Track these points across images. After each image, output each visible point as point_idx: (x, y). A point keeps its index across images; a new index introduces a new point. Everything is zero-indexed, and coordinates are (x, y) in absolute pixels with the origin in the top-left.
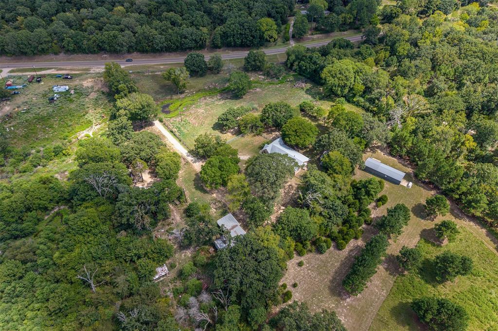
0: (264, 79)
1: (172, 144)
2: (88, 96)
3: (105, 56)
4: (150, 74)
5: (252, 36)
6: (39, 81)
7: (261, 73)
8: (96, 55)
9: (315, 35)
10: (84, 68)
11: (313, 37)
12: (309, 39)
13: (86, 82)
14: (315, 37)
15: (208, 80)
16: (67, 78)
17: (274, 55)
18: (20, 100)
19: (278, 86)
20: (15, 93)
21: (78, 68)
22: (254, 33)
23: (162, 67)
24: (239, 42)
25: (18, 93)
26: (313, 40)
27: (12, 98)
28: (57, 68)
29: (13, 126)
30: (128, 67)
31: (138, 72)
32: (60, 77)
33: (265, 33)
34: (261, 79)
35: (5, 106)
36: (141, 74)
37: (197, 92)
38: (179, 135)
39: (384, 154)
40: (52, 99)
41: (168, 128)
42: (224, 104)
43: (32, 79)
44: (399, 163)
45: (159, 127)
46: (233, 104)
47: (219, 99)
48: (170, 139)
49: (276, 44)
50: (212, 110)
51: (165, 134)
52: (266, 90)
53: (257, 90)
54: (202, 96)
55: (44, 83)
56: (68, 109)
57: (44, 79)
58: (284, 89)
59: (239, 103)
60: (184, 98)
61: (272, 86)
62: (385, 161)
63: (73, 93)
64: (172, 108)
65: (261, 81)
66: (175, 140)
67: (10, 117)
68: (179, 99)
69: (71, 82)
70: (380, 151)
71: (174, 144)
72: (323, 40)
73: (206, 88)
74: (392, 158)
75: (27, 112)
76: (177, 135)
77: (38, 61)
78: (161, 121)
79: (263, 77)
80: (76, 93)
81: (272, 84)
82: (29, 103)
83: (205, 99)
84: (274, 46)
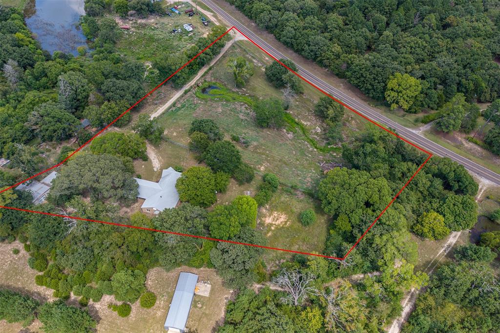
0: (317, 134)
1: (156, 111)
2: (193, 43)
3: (253, 24)
5: (372, 85)
6: (190, 15)
8: (249, 20)
9: (471, 144)
10: (227, 24)
11: (464, 142)
12: (454, 140)
14: (468, 145)
18: (165, 20)
20: (168, 15)
21: (223, 21)
25: (170, 15)
26: (459, 146)
27: (164, 17)
29: (136, 33)
31: (245, 50)
32: (203, 20)
33: (388, 92)
34: (314, 131)
35: (154, 18)
36: (245, 53)
37: (250, 96)
38: (172, 111)
39: (226, 298)
40: (174, 31)
41: (179, 101)
42: (242, 120)
43: (190, 12)
44: (217, 322)
45: (177, 95)
46: (245, 126)
47: (248, 114)
48: (163, 107)
49: (404, 116)
50: (227, 116)
51: (168, 102)
52: (294, 142)
53: (289, 135)
54: (245, 101)
55: (191, 18)
56: (171, 43)
57: (195, 16)
58: (310, 155)
59: (251, 130)
60: (234, 92)
61: (307, 145)
62: (211, 302)
63: (190, 35)
64: (212, 91)
65: (312, 132)
66: (163, 110)
67: (144, 26)
68: (230, 90)
69: (202, 28)
70: (232, 291)
71: (158, 112)
72: (472, 157)
73: (261, 98)
74: (223, 311)
75: (153, 30)
76: (171, 110)
77: (217, 3)
78: (186, 92)
79: (319, 130)
80: (191, 36)
81: (311, 143)
82: (163, 25)
83: (241, 105)
84: (399, 116)
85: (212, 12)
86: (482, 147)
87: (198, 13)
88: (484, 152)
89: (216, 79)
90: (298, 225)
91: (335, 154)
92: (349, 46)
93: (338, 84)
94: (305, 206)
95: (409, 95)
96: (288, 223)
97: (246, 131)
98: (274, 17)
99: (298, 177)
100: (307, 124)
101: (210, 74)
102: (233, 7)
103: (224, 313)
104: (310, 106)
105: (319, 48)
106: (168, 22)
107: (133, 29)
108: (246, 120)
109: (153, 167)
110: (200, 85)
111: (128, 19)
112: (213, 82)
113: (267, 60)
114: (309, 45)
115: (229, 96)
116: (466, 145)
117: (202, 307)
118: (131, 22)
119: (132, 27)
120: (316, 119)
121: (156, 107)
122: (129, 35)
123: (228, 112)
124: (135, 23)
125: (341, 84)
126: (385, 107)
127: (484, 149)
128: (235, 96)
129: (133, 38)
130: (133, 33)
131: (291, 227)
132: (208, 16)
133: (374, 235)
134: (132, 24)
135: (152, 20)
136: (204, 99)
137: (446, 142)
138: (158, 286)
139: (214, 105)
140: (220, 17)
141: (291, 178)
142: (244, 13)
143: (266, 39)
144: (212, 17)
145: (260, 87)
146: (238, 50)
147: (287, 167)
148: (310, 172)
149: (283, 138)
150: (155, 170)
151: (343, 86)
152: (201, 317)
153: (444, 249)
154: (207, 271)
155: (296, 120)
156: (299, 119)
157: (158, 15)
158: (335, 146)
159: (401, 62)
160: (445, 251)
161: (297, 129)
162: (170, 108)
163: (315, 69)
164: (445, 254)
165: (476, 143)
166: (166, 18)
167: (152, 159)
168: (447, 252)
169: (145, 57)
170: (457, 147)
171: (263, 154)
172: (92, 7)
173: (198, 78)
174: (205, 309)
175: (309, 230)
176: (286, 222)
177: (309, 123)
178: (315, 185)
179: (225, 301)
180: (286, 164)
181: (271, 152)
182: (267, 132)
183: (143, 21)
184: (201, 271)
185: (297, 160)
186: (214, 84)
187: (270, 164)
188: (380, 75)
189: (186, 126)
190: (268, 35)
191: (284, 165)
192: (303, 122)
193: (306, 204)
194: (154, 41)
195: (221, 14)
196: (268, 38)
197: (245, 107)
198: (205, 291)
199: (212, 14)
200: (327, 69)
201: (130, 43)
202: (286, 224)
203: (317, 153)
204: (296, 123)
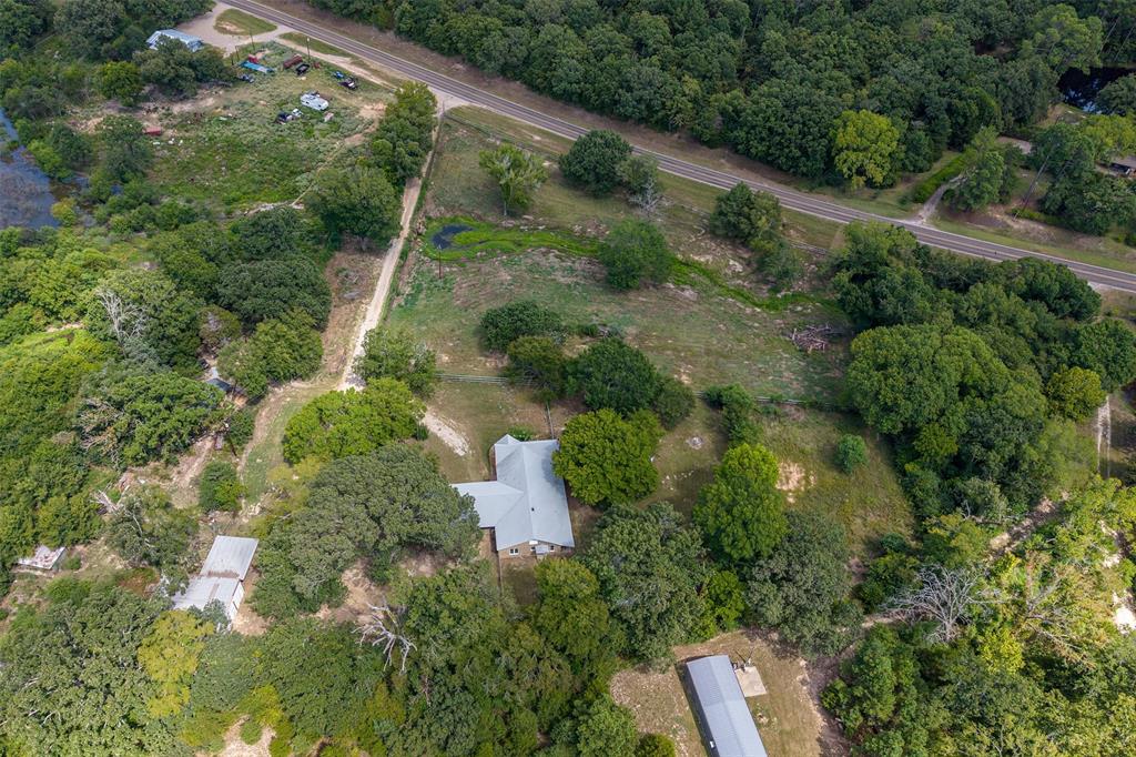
0: (737, 275)
1: (364, 318)
2: (346, 137)
3: (459, 66)
4: (498, 143)
5: (800, 147)
6: (299, 72)
7: (746, 256)
8: (444, 59)
9: (1022, 222)
10: (399, 77)
11: (1009, 222)
12: (991, 222)
13: (370, 107)
14: (1019, 225)
15: (599, 213)
16: (346, 85)
17: (829, 223)
18: (242, 94)
19: (748, 311)
20: (244, 79)
21: (388, 73)
22: (809, 142)
23: (537, 138)
24: (758, 148)
25: (248, 81)
26: (1004, 231)
27: (234, 86)
28: (357, 58)
29: (186, 139)
30: (475, 109)
31: (478, 129)
32: (339, 78)
33: (843, 155)
34: (729, 272)
35: (211, 95)
36: (481, 135)
37: (549, 229)
38: (400, 306)
39: (803, 682)
40: (283, 116)
41: (400, 279)
42: (569, 286)
43: (295, 64)
44: (819, 740)
45: (387, 267)
46: (585, 298)
47: (572, 270)
48: (373, 303)
49: (874, 198)
50: (529, 286)
51: (378, 289)
52: (707, 306)
53: (687, 294)
54: (546, 244)
55: (304, 78)
56: (290, 147)
57: (312, 71)
58: (756, 325)
59: (603, 302)
60: (508, 229)
61: (734, 304)
62: (780, 701)
63: (326, 119)
64: (459, 238)
65: (726, 274)
66: (379, 310)
67: (197, 119)
68: (497, 226)
69: (345, 96)
70: (803, 663)
71: (368, 317)
72: (1037, 247)
73: (577, 228)
74: (815, 712)
75: (226, 123)
76: (395, 305)
77: (344, 32)
78: (404, 255)
79: (739, 268)
80: (331, 121)
81: (741, 298)
82: (246, 107)
83: (544, 254)
84: (866, 200)
85: (345, 55)
86: (1045, 223)
87: (317, 64)
88: (1053, 232)
89: (450, 207)
90: (831, 476)
91: (799, 308)
92: (708, 75)
93: (716, 162)
94: (819, 432)
95: (884, 152)
96: (812, 478)
97: (595, 308)
98: (515, 43)
99: (765, 377)
100: (707, 261)
101: (430, 201)
102: (391, 34)
103: (819, 715)
104: (688, 219)
105: (655, 93)
106: (256, 98)
107: (170, 132)
108: (577, 283)
109: (451, 450)
110: (423, 230)
111: (142, 109)
112: (448, 216)
113: (538, 142)
114: (630, 89)
115: (505, 239)
116: (1016, 226)
117: (770, 722)
118: (154, 115)
119: (167, 127)
120: (718, 245)
121: (357, 308)
122: (170, 148)
123: (528, 278)
124: (167, 115)
125: (723, 161)
126: (830, 188)
127: (1050, 225)
128: (516, 236)
129: (186, 155)
130: (177, 140)
131: (821, 484)
132: (343, 65)
133: (1018, 446)
134: (160, 120)
135: (209, 101)
136: (455, 261)
137: (978, 229)
138: (649, 713)
139: (486, 268)
140: (375, 65)
141: (755, 384)
142: (427, 46)
143: (508, 95)
144: (353, 67)
145: (560, 205)
146: (462, 132)
147: (730, 362)
148: (781, 359)
149: (678, 303)
150: (462, 454)
151: (727, 161)
152: (783, 745)
153: (1100, 434)
154: (724, 640)
155: (680, 257)
156: (683, 253)
157: (218, 85)
158: (789, 290)
159: (830, 89)
160: (1104, 436)
161: (692, 275)
162: (390, 301)
163: (651, 139)
164: (1109, 442)
165: (1031, 218)
166: (241, 90)
167: (435, 431)
168: (1109, 436)
169: (244, 194)
170: (1001, 233)
171: (665, 348)
172: (31, 97)
173: (410, 216)
174: (780, 722)
175: (857, 479)
176: (806, 478)
177: (710, 258)
178: (806, 383)
179: (805, 688)
180: (725, 357)
181: (676, 339)
182: (638, 299)
183: (187, 107)
184: (714, 643)
185: (740, 341)
186: (453, 221)
187: (695, 367)
188: (811, 123)
189: (457, 333)
190: (506, 85)
191: (721, 360)
192: (696, 258)
193: (819, 428)
194: (245, 151)
195: (372, 57)
196: (512, 92)
197: (556, 257)
198: (752, 684)
199: (348, 59)
200: (676, 135)
201: (185, 168)
202: (808, 482)
203: (765, 315)
204: (681, 263)
